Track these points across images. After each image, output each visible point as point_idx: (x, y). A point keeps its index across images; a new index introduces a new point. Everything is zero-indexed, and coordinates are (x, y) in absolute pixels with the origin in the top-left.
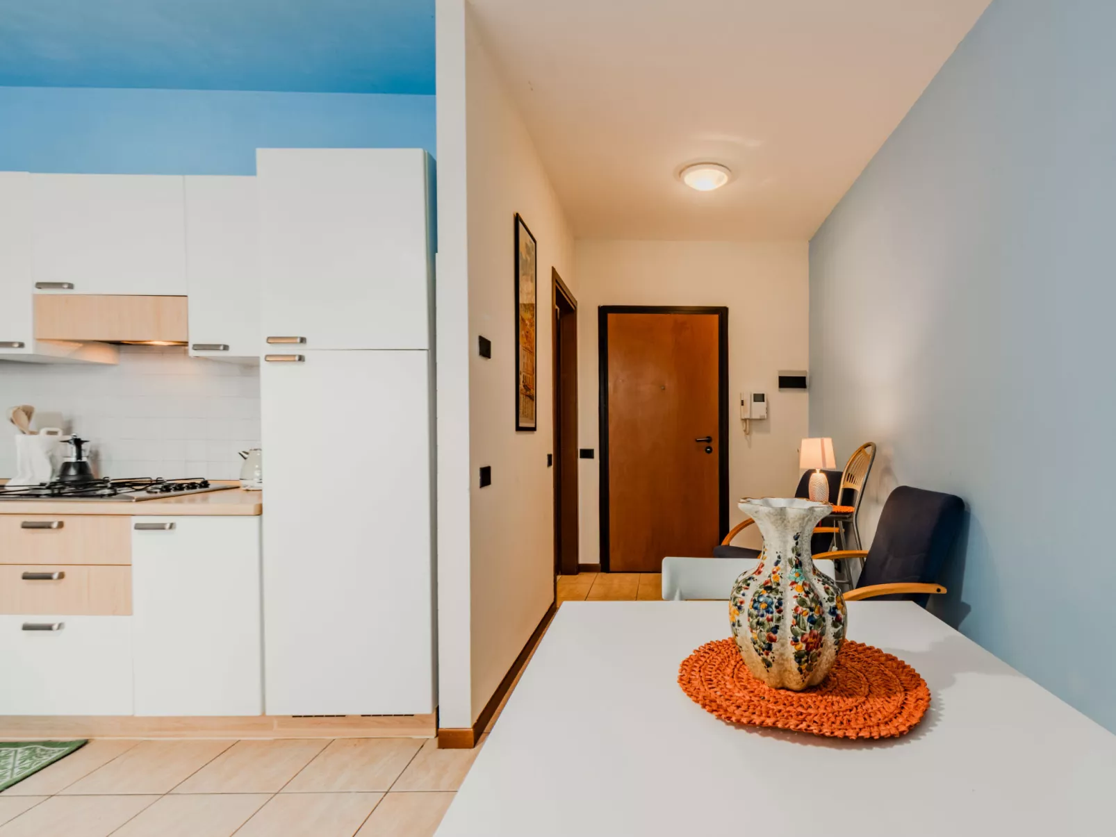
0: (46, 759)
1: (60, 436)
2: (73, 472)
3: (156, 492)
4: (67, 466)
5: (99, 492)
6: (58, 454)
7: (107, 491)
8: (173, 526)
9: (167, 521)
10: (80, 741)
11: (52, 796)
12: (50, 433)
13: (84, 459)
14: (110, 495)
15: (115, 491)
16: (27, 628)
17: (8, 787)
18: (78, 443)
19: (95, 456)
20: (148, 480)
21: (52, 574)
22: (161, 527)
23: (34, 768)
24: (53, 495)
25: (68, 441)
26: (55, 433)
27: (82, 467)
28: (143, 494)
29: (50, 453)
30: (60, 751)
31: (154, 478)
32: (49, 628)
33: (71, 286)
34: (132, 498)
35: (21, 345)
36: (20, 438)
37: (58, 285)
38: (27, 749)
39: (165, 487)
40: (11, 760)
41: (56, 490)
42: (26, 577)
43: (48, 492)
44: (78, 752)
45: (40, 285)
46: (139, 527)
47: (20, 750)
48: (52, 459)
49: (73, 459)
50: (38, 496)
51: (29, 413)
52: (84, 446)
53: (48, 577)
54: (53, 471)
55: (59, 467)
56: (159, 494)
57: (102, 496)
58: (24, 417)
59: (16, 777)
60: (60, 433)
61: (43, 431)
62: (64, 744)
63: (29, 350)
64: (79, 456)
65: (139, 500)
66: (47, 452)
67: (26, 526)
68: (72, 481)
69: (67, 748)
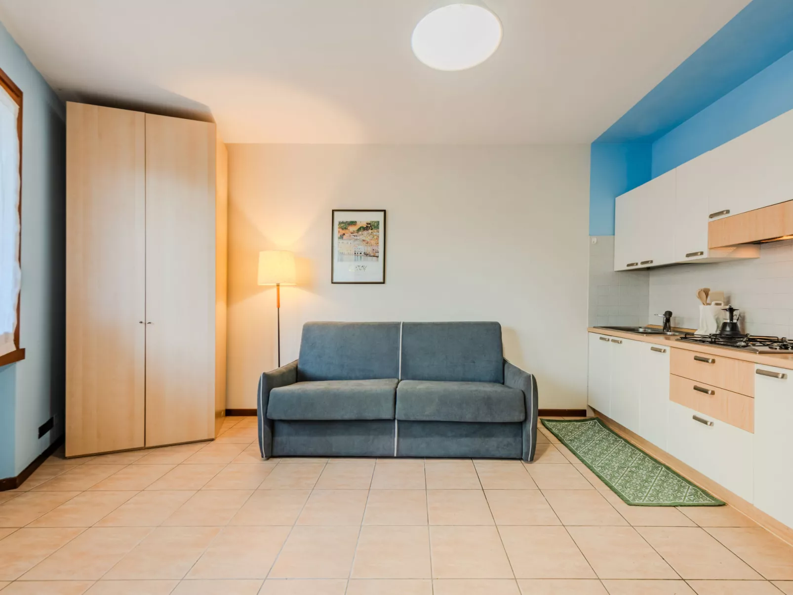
0: (701, 501)
1: (723, 306)
2: (728, 329)
3: (776, 349)
4: (725, 324)
5: (738, 344)
6: (721, 317)
7: (743, 344)
8: (785, 377)
9: (781, 371)
10: (721, 502)
11: (699, 527)
12: (717, 304)
13: (735, 321)
14: (744, 347)
15: (747, 344)
16: (695, 418)
17: (681, 506)
18: (731, 310)
19: (742, 318)
20: (776, 338)
21: (708, 390)
22: (775, 375)
23: (695, 502)
24: (711, 342)
25: (726, 310)
26: (720, 304)
27: (734, 326)
28: (766, 349)
29: (716, 317)
30: (709, 500)
31: (780, 338)
32: (705, 422)
33: (728, 212)
34: (757, 351)
35: (702, 253)
36: (702, 307)
37: (721, 213)
38: (694, 489)
39: (784, 345)
40: (686, 490)
41: (713, 340)
42: (696, 388)
43: (709, 340)
44: (718, 507)
45: (712, 216)
46: (759, 372)
47: (691, 487)
48: (717, 320)
49: (728, 321)
50: (704, 342)
51: (707, 292)
52: (735, 313)
53: (706, 391)
54: (718, 327)
55: (721, 325)
56: (778, 350)
57: (738, 347)
58: (704, 295)
59: (686, 502)
60: (723, 304)
61: (713, 303)
62: (712, 498)
63: (705, 256)
64: (731, 318)
65: (761, 353)
66: (716, 315)
67: (696, 359)
68: (727, 335)
69: (713, 502)
